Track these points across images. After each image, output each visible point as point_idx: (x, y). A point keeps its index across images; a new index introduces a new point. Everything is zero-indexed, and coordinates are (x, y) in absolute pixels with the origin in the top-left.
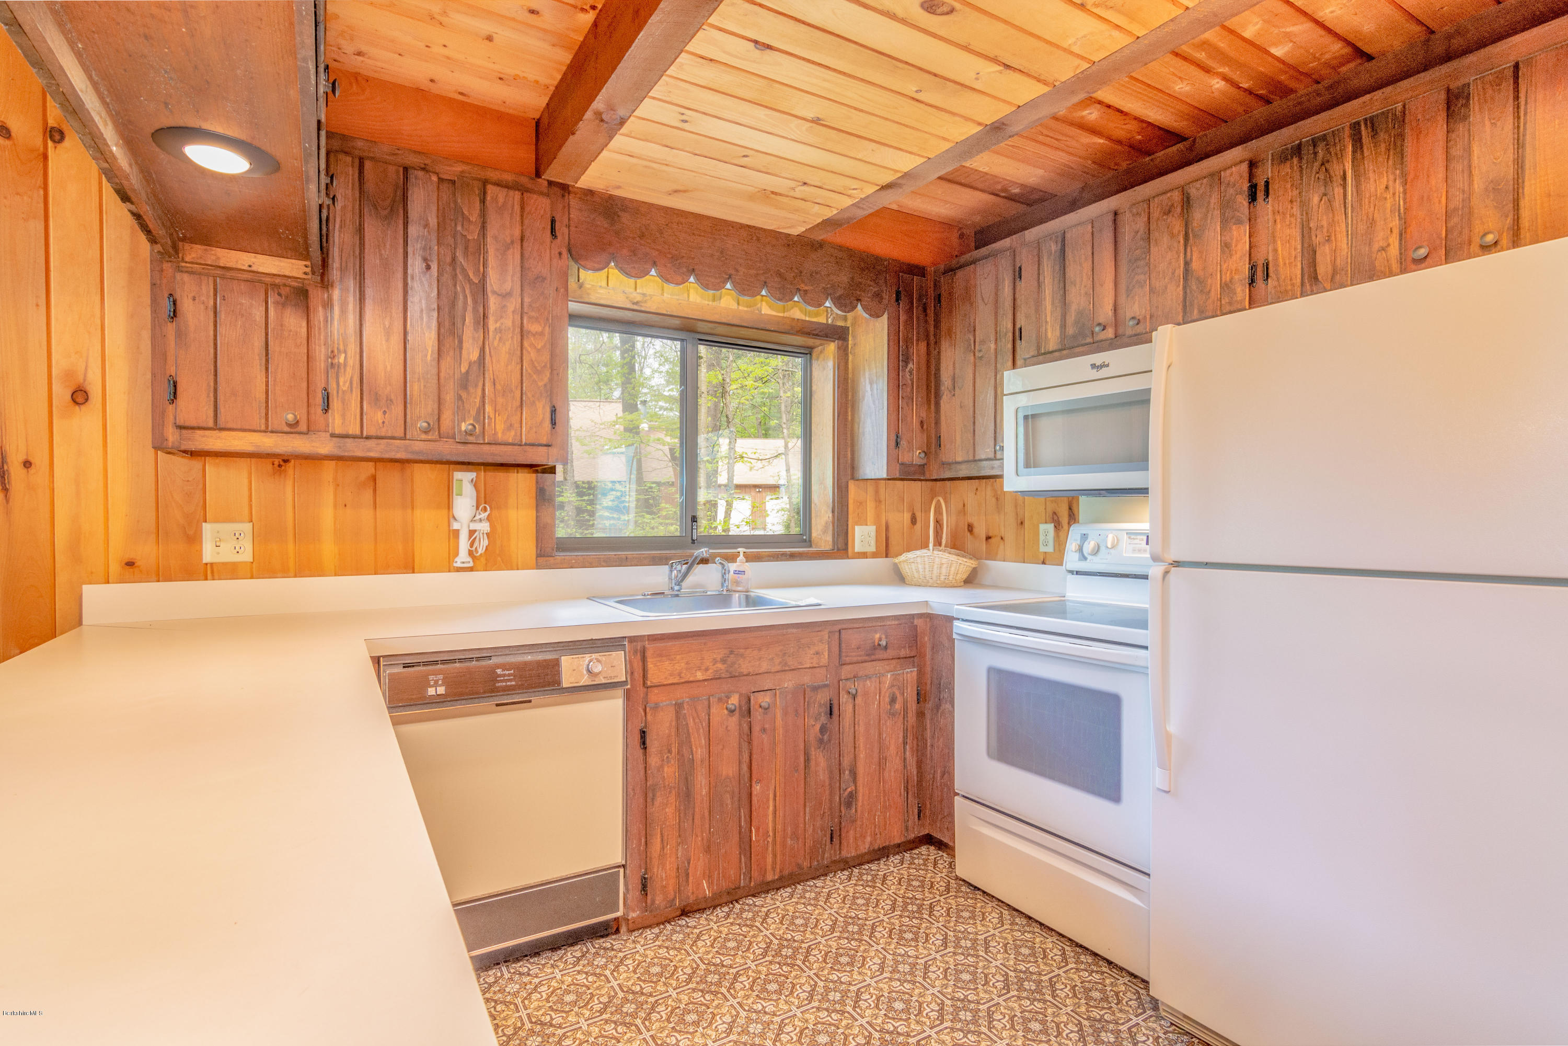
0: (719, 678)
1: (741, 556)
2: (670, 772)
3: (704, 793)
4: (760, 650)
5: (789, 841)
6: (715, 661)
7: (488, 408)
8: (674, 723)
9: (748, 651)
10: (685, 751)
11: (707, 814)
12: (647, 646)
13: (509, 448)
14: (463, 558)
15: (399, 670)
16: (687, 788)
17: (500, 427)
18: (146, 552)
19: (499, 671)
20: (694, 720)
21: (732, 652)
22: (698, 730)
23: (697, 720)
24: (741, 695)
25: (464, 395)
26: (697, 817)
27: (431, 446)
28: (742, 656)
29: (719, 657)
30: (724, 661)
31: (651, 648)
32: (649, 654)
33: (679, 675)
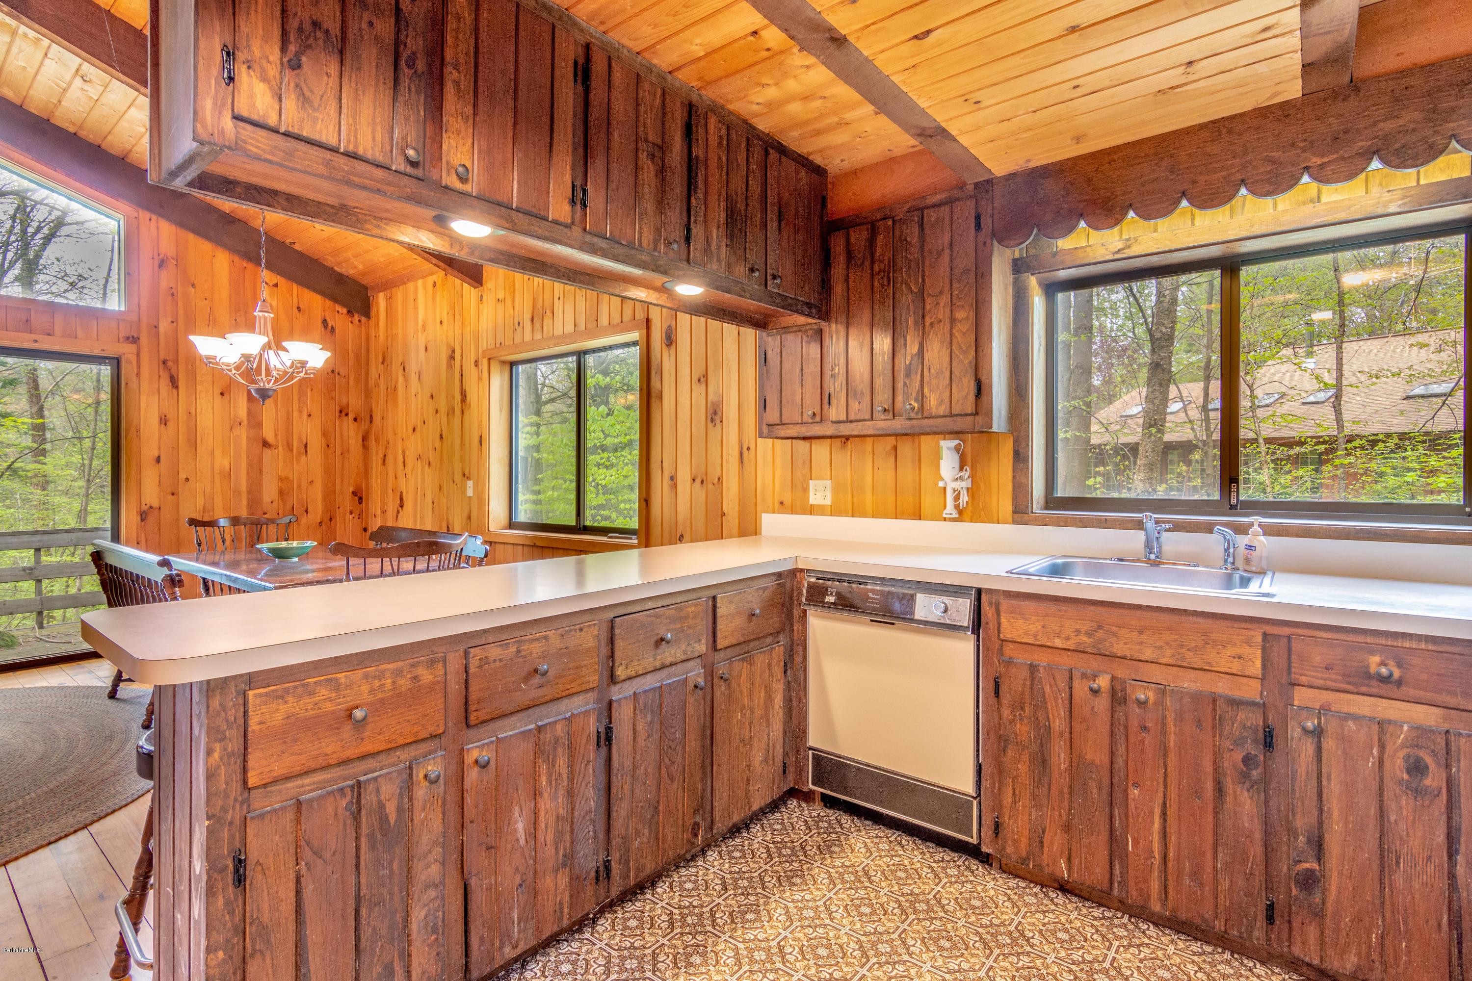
0: (1084, 652)
1: (1256, 528)
2: (1023, 730)
3: (1063, 767)
4: (1141, 632)
5: (1187, 881)
6: (1078, 633)
7: (926, 390)
8: (1028, 683)
9: (1123, 631)
10: (1040, 715)
11: (1066, 790)
12: (1002, 601)
13: (939, 421)
14: (950, 510)
15: (813, 580)
16: (1043, 754)
17: (934, 404)
18: (787, 497)
19: (870, 595)
20: (1051, 686)
21: (1100, 627)
22: (1056, 699)
23: (1055, 689)
24: (1113, 679)
25: (908, 382)
26: (1054, 788)
27: (888, 423)
28: (1115, 634)
29: (1084, 629)
30: (1089, 635)
31: (1005, 604)
32: (1003, 608)
33: (1035, 636)
